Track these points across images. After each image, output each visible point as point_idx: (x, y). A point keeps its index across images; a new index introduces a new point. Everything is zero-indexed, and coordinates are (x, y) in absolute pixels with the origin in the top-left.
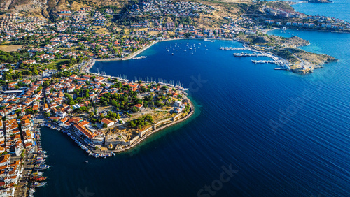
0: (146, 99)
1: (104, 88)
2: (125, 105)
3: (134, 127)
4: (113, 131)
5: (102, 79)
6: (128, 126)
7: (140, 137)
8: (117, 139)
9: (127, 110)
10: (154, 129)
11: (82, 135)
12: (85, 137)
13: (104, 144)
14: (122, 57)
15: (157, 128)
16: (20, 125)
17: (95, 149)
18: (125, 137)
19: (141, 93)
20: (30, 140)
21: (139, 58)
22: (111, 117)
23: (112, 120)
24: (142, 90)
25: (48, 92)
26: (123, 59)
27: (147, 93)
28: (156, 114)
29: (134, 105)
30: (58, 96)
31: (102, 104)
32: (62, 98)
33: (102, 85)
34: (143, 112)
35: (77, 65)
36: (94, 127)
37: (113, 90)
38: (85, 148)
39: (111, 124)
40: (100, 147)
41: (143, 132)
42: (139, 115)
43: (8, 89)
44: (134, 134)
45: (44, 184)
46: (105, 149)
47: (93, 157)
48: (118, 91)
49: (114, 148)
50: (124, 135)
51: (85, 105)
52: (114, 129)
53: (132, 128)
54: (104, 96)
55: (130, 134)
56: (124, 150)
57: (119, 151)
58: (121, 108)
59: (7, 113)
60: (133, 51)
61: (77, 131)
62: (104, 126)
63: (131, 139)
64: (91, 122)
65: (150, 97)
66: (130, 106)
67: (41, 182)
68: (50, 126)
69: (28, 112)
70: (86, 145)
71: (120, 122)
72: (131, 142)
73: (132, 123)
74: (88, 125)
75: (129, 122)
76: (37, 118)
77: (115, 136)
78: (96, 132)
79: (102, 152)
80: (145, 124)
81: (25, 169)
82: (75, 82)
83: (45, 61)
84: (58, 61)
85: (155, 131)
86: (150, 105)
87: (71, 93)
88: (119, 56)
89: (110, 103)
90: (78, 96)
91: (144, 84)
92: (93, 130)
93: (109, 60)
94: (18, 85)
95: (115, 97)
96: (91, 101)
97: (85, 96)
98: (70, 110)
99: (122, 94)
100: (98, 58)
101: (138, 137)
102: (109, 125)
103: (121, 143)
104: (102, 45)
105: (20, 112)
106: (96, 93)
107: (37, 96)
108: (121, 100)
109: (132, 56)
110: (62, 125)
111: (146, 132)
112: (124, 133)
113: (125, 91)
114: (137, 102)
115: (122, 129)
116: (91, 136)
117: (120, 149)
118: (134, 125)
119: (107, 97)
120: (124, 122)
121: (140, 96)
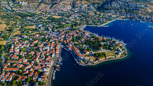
0: (105, 45)
1: (88, 37)
2: (95, 46)
3: (97, 56)
4: (88, 56)
5: (88, 34)
6: (95, 55)
7: (99, 61)
8: (89, 60)
9: (95, 48)
10: (106, 59)
11: (76, 55)
12: (77, 56)
13: (83, 60)
14: (98, 25)
15: (108, 59)
16: (55, 46)
17: (80, 61)
18: (92, 60)
19: (103, 42)
20: (57, 52)
21: (105, 26)
22: (88, 50)
23: (88, 51)
24: (103, 41)
25: (67, 35)
26: (98, 26)
27: (106, 43)
28: (108, 53)
29: (99, 47)
30: (70, 38)
31: (86, 44)
32: (71, 39)
33: (87, 36)
34: (102, 50)
35: (79, 26)
37: (91, 39)
38: (76, 60)
39: (88, 53)
40: (82, 61)
41: (100, 60)
42: (100, 52)
43: (54, 32)
44: (97, 59)
45: (59, 70)
46: (84, 63)
47: (78, 64)
48: (93, 40)
49: (87, 63)
50: (92, 59)
51: (79, 43)
52: (89, 55)
53: (96, 56)
54: (87, 40)
55: (95, 59)
56: (91, 65)
57: (89, 65)
58: (93, 47)
59: (52, 41)
60: (103, 23)
61: (74, 52)
62: (85, 53)
63: (95, 61)
64: (80, 50)
65: (107, 45)
66: (97, 47)
67: (58, 69)
68: (65, 48)
69: (59, 42)
70: (77, 59)
71: (91, 53)
72: (95, 62)
73: (97, 54)
74: (79, 51)
75: (95, 54)
76: (62, 44)
77: (89, 58)
78: (81, 55)
79: (82, 63)
80: (102, 56)
81: (54, 63)
82: (77, 33)
83: (68, 23)
84: (73, 24)
85: (106, 60)
86: (106, 48)
87: (75, 37)
88: (96, 25)
89: (89, 44)
90: (77, 39)
91: (105, 38)
92: (80, 54)
93: (92, 26)
94: (57, 31)
95: (91, 42)
96: (81, 42)
97: (80, 39)
98: (73, 44)
99: (95, 41)
100: (88, 24)
101: (98, 61)
102: (87, 53)
103: (90, 62)
104: (90, 19)
105: (56, 41)
106: (84, 39)
107: (63, 36)
108: (94, 43)
109: (102, 25)
110: (69, 49)
111: (102, 59)
112: (93, 58)
113: (96, 40)
114: (100, 45)
115: (92, 56)
116: (79, 56)
117: (90, 64)
118: (97, 55)
119: (88, 41)
120: (93, 53)
121: (102, 44)
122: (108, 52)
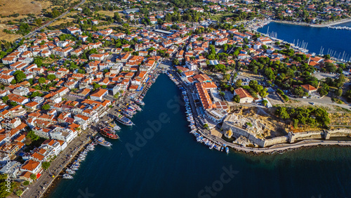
0: (329, 82)
1: (265, 52)
2: (285, 80)
3: (284, 121)
4: (245, 112)
5: (267, 41)
6: (275, 114)
7: (288, 142)
8: (245, 127)
9: (284, 88)
10: (323, 138)
11: (198, 101)
12: (200, 105)
13: (220, 126)
14: (311, 22)
15: (332, 139)
16: (142, 63)
17: (204, 127)
18: (260, 130)
19: (322, 71)
20: (138, 83)
21: (340, 28)
22: (251, 90)
23: (251, 94)
24: (325, 68)
25: (194, 40)
26: (312, 25)
27: (334, 75)
28: (340, 113)
29: (300, 84)
30: (201, 46)
31: (250, 69)
32: (204, 49)
33: (263, 47)
34: (312, 100)
35: (245, 21)
36: (221, 96)
37: (276, 56)
38: (191, 119)
39: (247, 100)
40: (211, 127)
41: (297, 135)
42: (303, 103)
43: (160, 29)
44: (280, 132)
45: (109, 145)
46: (218, 134)
48: (284, 60)
49: (234, 138)
50: (258, 127)
51: (226, 65)
52: (249, 109)
53: (279, 119)
54: (259, 60)
55: (272, 128)
56: (248, 150)
57: (239, 148)
58: (276, 82)
59: (141, 49)
60: (332, 19)
61: (196, 92)
62: (235, 99)
63: (268, 138)
64: (221, 86)
65: (337, 81)
66: (293, 84)
68: (170, 75)
69: (160, 54)
70: (195, 116)
71: (262, 102)
72: (267, 142)
74: (213, 91)
75: (279, 108)
76: (164, 63)
77: (244, 120)
78: (217, 103)
79: (210, 137)
80: (308, 121)
81: (110, 115)
82: (231, 36)
83: (213, 12)
84: (227, 14)
85: (325, 143)
86: (333, 95)
87: (219, 47)
88: (307, 21)
89: (262, 72)
90: (225, 52)
91: (333, 61)
92: (216, 100)
93: (290, 23)
94: (172, 27)
95: (273, 66)
96: (237, 62)
97: (232, 53)
98: (204, 64)
99: (288, 64)
100: (278, 18)
101: (284, 139)
102: (242, 101)
103: (248, 137)
104: (289, 6)
105: (151, 51)
106: (250, 54)
107: (180, 41)
108: (280, 71)
109: (329, 24)
110: (183, 79)
111: (305, 136)
112: (262, 122)
113: (294, 62)
114: (308, 81)
115: (261, 114)
116: (207, 106)
117: (243, 145)
118: (287, 115)
119: (262, 62)
120: (269, 105)
121: (319, 76)
122: (338, 109)
